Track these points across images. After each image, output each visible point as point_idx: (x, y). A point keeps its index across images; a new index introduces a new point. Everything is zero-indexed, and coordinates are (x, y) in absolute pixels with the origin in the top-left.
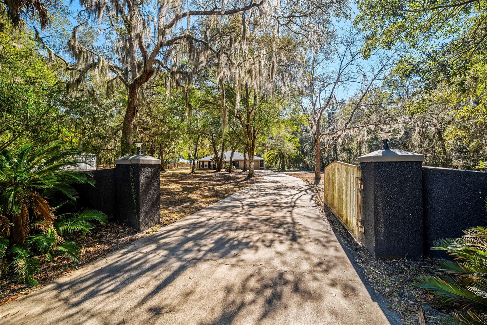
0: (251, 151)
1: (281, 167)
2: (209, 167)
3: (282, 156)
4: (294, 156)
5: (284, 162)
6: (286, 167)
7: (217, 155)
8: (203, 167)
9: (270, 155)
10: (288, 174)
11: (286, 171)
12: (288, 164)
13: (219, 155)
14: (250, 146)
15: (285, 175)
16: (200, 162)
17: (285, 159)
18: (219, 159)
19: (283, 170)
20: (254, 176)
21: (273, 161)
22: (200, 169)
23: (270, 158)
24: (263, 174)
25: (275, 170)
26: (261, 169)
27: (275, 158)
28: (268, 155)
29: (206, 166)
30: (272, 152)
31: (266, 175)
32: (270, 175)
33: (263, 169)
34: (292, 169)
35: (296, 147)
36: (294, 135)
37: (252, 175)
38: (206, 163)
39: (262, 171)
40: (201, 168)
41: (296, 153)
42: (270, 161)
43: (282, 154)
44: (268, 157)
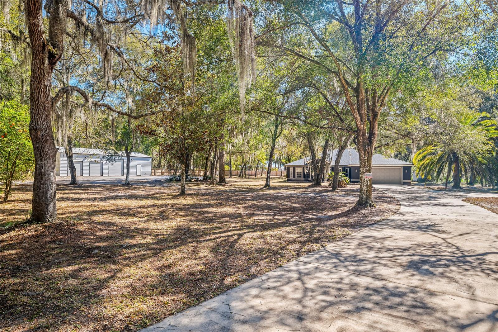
0: (364, 147)
1: (451, 179)
2: (304, 176)
3: (454, 158)
4: (485, 158)
5: (458, 171)
6: (463, 183)
7: (314, 155)
8: (294, 177)
9: (424, 157)
10: (467, 200)
11: (464, 191)
12: (469, 175)
13: (319, 155)
14: (364, 134)
15: (459, 202)
16: (288, 168)
17: (461, 165)
18: (318, 163)
19: (457, 186)
20: (371, 206)
21: (431, 170)
22: (289, 181)
23: (427, 161)
24: (403, 196)
25: (436, 188)
26: (404, 184)
27: (438, 162)
28: (421, 156)
29: (299, 176)
30: (430, 149)
31: (408, 200)
32: (421, 198)
33: (409, 184)
34: (478, 185)
35: (491, 138)
36: (484, 114)
37: (366, 202)
38: (299, 170)
39: (406, 188)
40: (291, 178)
41: (490, 152)
42: (425, 168)
43: (455, 154)
44: (421, 160)
